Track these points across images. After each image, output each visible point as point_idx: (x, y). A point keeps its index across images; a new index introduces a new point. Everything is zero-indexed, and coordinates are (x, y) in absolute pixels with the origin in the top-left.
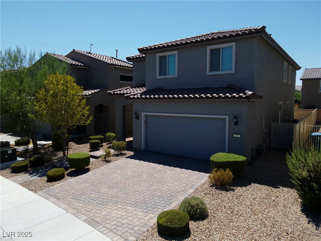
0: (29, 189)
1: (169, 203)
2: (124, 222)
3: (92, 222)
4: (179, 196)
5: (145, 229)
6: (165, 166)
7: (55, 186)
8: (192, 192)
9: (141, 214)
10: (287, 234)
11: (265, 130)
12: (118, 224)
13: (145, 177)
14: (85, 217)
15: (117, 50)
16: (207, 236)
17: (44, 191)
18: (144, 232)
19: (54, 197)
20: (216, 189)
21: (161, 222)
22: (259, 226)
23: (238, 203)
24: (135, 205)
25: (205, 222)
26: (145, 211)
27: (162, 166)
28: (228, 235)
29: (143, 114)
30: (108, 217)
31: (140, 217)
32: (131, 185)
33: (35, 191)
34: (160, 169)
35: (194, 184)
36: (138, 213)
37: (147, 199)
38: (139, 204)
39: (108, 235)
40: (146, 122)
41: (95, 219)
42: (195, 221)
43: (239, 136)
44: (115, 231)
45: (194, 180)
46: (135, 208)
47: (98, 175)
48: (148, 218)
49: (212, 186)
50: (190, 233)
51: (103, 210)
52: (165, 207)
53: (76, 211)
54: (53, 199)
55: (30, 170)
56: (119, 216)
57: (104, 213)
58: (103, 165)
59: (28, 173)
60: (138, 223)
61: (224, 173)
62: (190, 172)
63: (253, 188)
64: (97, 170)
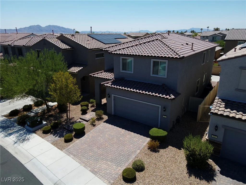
0: (58, 148)
1: (128, 160)
2: (108, 171)
3: (93, 172)
4: (132, 155)
5: (117, 177)
6: (126, 130)
7: (70, 146)
8: (139, 152)
9: (115, 167)
10: (176, 179)
11: (184, 106)
12: (105, 173)
13: (115, 140)
14: (90, 168)
15: (91, 27)
16: (143, 181)
17: (65, 149)
18: (117, 178)
19: (72, 154)
20: (151, 151)
21: (124, 175)
22: (165, 175)
23: (159, 160)
24: (112, 161)
25: (143, 172)
26: (117, 165)
27: (124, 130)
28: (152, 180)
29: (113, 95)
30: (100, 169)
31: (115, 169)
32: (109, 146)
33: (61, 150)
34: (123, 133)
35: (140, 146)
36: (113, 166)
37: (117, 157)
38: (114, 160)
39: (102, 179)
40: (114, 99)
41: (95, 169)
42: (139, 172)
43: (166, 117)
44: (104, 177)
45: (141, 143)
46: (112, 163)
47: (90, 137)
48: (118, 169)
49: (149, 149)
50: (136, 179)
51: (97, 164)
52: (126, 163)
53: (84, 164)
54: (71, 156)
55: (52, 131)
56: (105, 168)
57: (98, 166)
58: (92, 129)
59: (52, 134)
60: (114, 172)
61: (154, 143)
62: (139, 136)
63: (169, 149)
64: (89, 133)
